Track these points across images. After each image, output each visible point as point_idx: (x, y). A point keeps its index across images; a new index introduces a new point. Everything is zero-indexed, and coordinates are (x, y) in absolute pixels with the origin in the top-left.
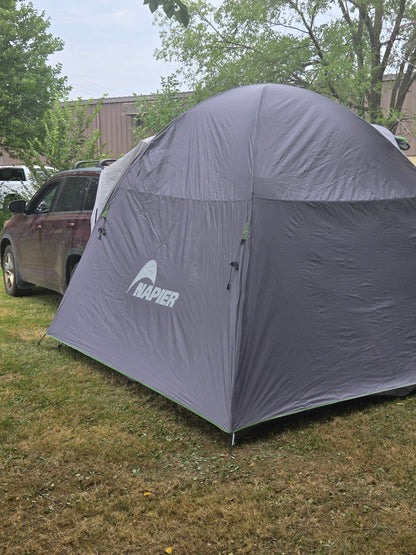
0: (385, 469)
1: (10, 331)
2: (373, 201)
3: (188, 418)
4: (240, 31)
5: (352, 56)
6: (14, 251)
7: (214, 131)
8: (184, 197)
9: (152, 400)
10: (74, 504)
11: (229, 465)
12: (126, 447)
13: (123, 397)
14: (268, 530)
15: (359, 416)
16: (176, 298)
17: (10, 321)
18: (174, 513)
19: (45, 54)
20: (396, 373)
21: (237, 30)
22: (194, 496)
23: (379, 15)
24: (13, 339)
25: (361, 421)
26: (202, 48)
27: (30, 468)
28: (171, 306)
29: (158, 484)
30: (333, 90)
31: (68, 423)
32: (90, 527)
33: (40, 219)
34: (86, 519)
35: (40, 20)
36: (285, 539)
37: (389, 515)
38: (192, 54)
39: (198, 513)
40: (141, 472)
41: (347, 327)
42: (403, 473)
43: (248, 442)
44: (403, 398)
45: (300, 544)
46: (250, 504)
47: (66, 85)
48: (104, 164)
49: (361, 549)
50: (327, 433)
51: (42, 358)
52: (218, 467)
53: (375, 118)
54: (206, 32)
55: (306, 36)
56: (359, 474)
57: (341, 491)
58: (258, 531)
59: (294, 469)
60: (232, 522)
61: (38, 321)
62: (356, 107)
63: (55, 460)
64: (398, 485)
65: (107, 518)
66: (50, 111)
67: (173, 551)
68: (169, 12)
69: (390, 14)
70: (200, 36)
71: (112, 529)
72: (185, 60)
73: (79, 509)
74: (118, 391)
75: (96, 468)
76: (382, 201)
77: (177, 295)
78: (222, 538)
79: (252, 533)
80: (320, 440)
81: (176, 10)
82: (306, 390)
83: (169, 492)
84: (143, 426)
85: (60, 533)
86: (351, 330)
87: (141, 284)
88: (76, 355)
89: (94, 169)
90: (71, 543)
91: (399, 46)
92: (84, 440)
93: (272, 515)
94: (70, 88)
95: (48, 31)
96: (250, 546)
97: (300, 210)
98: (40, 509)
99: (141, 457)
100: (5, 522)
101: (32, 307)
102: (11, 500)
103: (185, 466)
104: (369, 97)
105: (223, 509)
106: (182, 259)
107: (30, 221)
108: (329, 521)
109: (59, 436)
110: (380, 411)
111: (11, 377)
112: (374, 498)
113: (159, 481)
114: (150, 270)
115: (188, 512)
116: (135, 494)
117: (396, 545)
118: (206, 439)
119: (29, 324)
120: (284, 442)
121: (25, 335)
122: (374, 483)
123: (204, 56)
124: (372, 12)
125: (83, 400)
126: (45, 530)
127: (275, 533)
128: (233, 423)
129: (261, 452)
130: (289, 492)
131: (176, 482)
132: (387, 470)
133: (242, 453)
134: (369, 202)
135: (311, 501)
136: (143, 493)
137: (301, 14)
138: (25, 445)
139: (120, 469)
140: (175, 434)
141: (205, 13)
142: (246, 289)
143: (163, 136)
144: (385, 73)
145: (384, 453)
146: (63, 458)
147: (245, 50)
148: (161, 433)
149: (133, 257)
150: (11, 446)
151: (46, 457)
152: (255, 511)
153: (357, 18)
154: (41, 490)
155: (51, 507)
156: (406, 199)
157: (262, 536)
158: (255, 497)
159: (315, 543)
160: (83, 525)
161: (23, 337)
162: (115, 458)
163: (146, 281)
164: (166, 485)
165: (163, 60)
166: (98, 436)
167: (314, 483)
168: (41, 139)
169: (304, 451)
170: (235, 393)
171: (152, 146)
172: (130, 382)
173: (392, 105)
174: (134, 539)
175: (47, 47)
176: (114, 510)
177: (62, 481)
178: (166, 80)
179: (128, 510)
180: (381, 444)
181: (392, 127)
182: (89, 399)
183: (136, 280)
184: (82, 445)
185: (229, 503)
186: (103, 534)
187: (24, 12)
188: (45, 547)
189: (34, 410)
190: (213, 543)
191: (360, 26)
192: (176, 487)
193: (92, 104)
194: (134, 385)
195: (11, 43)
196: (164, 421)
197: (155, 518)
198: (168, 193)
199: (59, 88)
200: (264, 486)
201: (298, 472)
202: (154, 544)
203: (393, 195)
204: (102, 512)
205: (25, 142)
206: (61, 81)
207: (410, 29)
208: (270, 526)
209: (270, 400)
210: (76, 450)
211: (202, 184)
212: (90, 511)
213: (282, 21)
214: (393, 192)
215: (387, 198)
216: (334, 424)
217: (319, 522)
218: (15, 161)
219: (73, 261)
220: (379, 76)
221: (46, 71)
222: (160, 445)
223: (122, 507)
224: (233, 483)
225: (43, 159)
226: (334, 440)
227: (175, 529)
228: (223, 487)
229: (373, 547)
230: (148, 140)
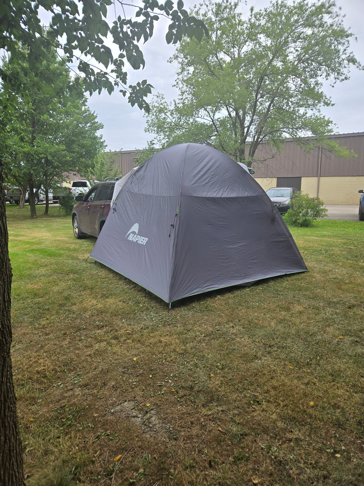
0: (238, 320)
1: (74, 254)
2: (237, 197)
3: (151, 295)
4: (182, 120)
5: (232, 132)
6: (78, 218)
7: (165, 165)
8: (151, 194)
9: (135, 287)
10: (94, 336)
11: (167, 318)
12: (121, 309)
13: (122, 285)
14: (182, 349)
15: (229, 295)
16: (146, 241)
17: (75, 250)
18: (139, 341)
19: (95, 130)
20: (246, 276)
21: (181, 120)
22: (149, 333)
23: (244, 114)
24: (75, 258)
25: (229, 297)
26: (165, 128)
27: (76, 319)
28: (144, 244)
29: (133, 327)
30: (223, 147)
31: (95, 298)
32: (99, 347)
33: (89, 204)
34: (98, 343)
35: (93, 115)
36: (190, 354)
37: (239, 342)
38: (161, 131)
39: (150, 341)
40: (126, 321)
41: (224, 255)
42: (247, 322)
43: (177, 307)
44: (249, 287)
45: (196, 356)
46: (175, 337)
47: (105, 144)
48: (117, 180)
49: (224, 359)
50: (213, 303)
51: (87, 267)
52: (162, 319)
53: (241, 160)
54: (167, 121)
55: (211, 123)
56: (227, 323)
57: (218, 331)
58: (177, 350)
59: (197, 320)
60: (166, 345)
61: (87, 250)
62: (233, 155)
63: (87, 315)
64: (244, 328)
65: (109, 343)
66: (98, 156)
67: (137, 359)
68: (141, 107)
69: (249, 114)
70: (164, 123)
71: (110, 348)
72: (158, 133)
73: (96, 339)
74: (120, 283)
75: (106, 319)
76: (241, 197)
77: (147, 239)
78: (160, 353)
79: (175, 350)
80: (210, 306)
81: (144, 106)
82: (204, 283)
83: (138, 331)
84: (130, 299)
85: (85, 350)
86: (225, 256)
87: (131, 234)
88: (102, 266)
89: (113, 182)
90: (90, 355)
91: (253, 128)
92: (102, 306)
93: (184, 342)
94: (107, 146)
95: (96, 120)
96: (173, 357)
97: (203, 201)
98: (77, 338)
99: (127, 314)
100: (60, 345)
101: (85, 243)
102: (65, 334)
103: (147, 318)
104: (239, 151)
105: (162, 339)
106: (150, 223)
107: (85, 205)
108: (211, 345)
109: (90, 303)
110: (238, 293)
111: (72, 276)
112: (232, 334)
113: (134, 325)
114: (135, 228)
115: (146, 340)
116: (122, 331)
117: (241, 357)
118: (158, 306)
119: (83, 252)
120: (194, 307)
121: (81, 257)
122: (233, 327)
123: (166, 132)
124: (241, 113)
125: (103, 287)
126: (78, 349)
127: (185, 351)
128: (170, 298)
129: (182, 312)
130: (193, 331)
131: (142, 325)
132: (239, 321)
133: (173, 312)
134: (235, 198)
135: (203, 335)
136: (126, 331)
137: (209, 113)
138: (74, 308)
139: (117, 319)
140: (144, 303)
141: (167, 112)
142: (177, 236)
143: (142, 167)
144: (247, 140)
145: (238, 312)
146: (91, 314)
147: (184, 129)
148: (137, 303)
149: (128, 222)
150: (68, 308)
151: (83, 313)
152: (177, 340)
153: (235, 116)
154: (79, 329)
155: (83, 338)
156: (252, 196)
157: (179, 352)
158: (178, 333)
159: (204, 355)
160: (97, 346)
161: (79, 258)
162: (115, 314)
163: (134, 233)
164: (137, 327)
165: (148, 132)
166: (108, 304)
167: (205, 327)
168: (93, 168)
169: (202, 311)
170: (171, 284)
171: (138, 171)
172: (126, 279)
173: (249, 155)
174: (119, 354)
175: (97, 127)
176: (112, 339)
177: (90, 325)
178: (149, 143)
179: (118, 339)
180: (238, 308)
181: (249, 164)
182: (106, 286)
183: (129, 232)
184: (100, 308)
185: (165, 336)
186: (105, 351)
187: (86, 111)
188: (78, 357)
189: (81, 291)
190: (156, 355)
191: (236, 119)
192: (142, 328)
193: (116, 153)
194: (127, 280)
195: (80, 125)
196: (140, 297)
197: (130, 343)
198: (144, 193)
199: (101, 146)
200: (182, 328)
201: (198, 321)
202: (128, 356)
203: (246, 194)
204: (106, 340)
205: (86, 170)
206: (102, 143)
207: (258, 121)
208: (184, 347)
209: (187, 288)
210: (97, 311)
211: (159, 189)
212: (101, 339)
213: (200, 116)
214: (246, 193)
215: (243, 196)
216: (217, 299)
217: (206, 345)
218: (83, 178)
219: (102, 223)
220: (244, 141)
221: (96, 138)
222: (136, 308)
223: (116, 338)
224: (168, 326)
225: (94, 177)
226: (216, 306)
227: (140, 348)
228: (163, 328)
229: (230, 358)
230: (136, 169)
